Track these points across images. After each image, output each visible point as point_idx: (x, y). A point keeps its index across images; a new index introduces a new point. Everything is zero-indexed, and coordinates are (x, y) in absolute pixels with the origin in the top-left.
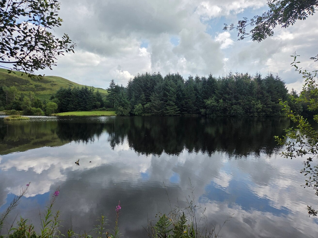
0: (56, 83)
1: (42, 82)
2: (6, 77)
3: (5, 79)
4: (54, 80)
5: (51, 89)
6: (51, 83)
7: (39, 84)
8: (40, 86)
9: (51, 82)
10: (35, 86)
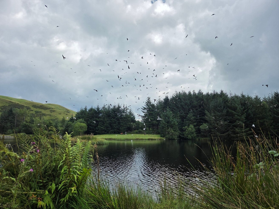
0: (55, 110)
1: (42, 109)
2: (9, 104)
3: (7, 105)
4: (53, 107)
5: (50, 115)
6: (50, 110)
7: (40, 110)
8: (40, 112)
9: (50, 108)
10: (35, 112)
